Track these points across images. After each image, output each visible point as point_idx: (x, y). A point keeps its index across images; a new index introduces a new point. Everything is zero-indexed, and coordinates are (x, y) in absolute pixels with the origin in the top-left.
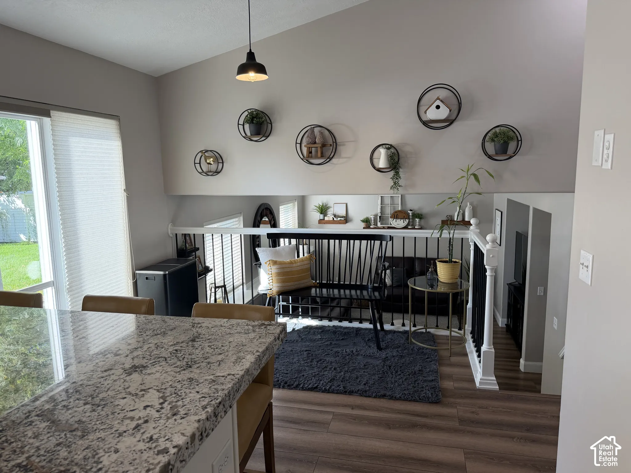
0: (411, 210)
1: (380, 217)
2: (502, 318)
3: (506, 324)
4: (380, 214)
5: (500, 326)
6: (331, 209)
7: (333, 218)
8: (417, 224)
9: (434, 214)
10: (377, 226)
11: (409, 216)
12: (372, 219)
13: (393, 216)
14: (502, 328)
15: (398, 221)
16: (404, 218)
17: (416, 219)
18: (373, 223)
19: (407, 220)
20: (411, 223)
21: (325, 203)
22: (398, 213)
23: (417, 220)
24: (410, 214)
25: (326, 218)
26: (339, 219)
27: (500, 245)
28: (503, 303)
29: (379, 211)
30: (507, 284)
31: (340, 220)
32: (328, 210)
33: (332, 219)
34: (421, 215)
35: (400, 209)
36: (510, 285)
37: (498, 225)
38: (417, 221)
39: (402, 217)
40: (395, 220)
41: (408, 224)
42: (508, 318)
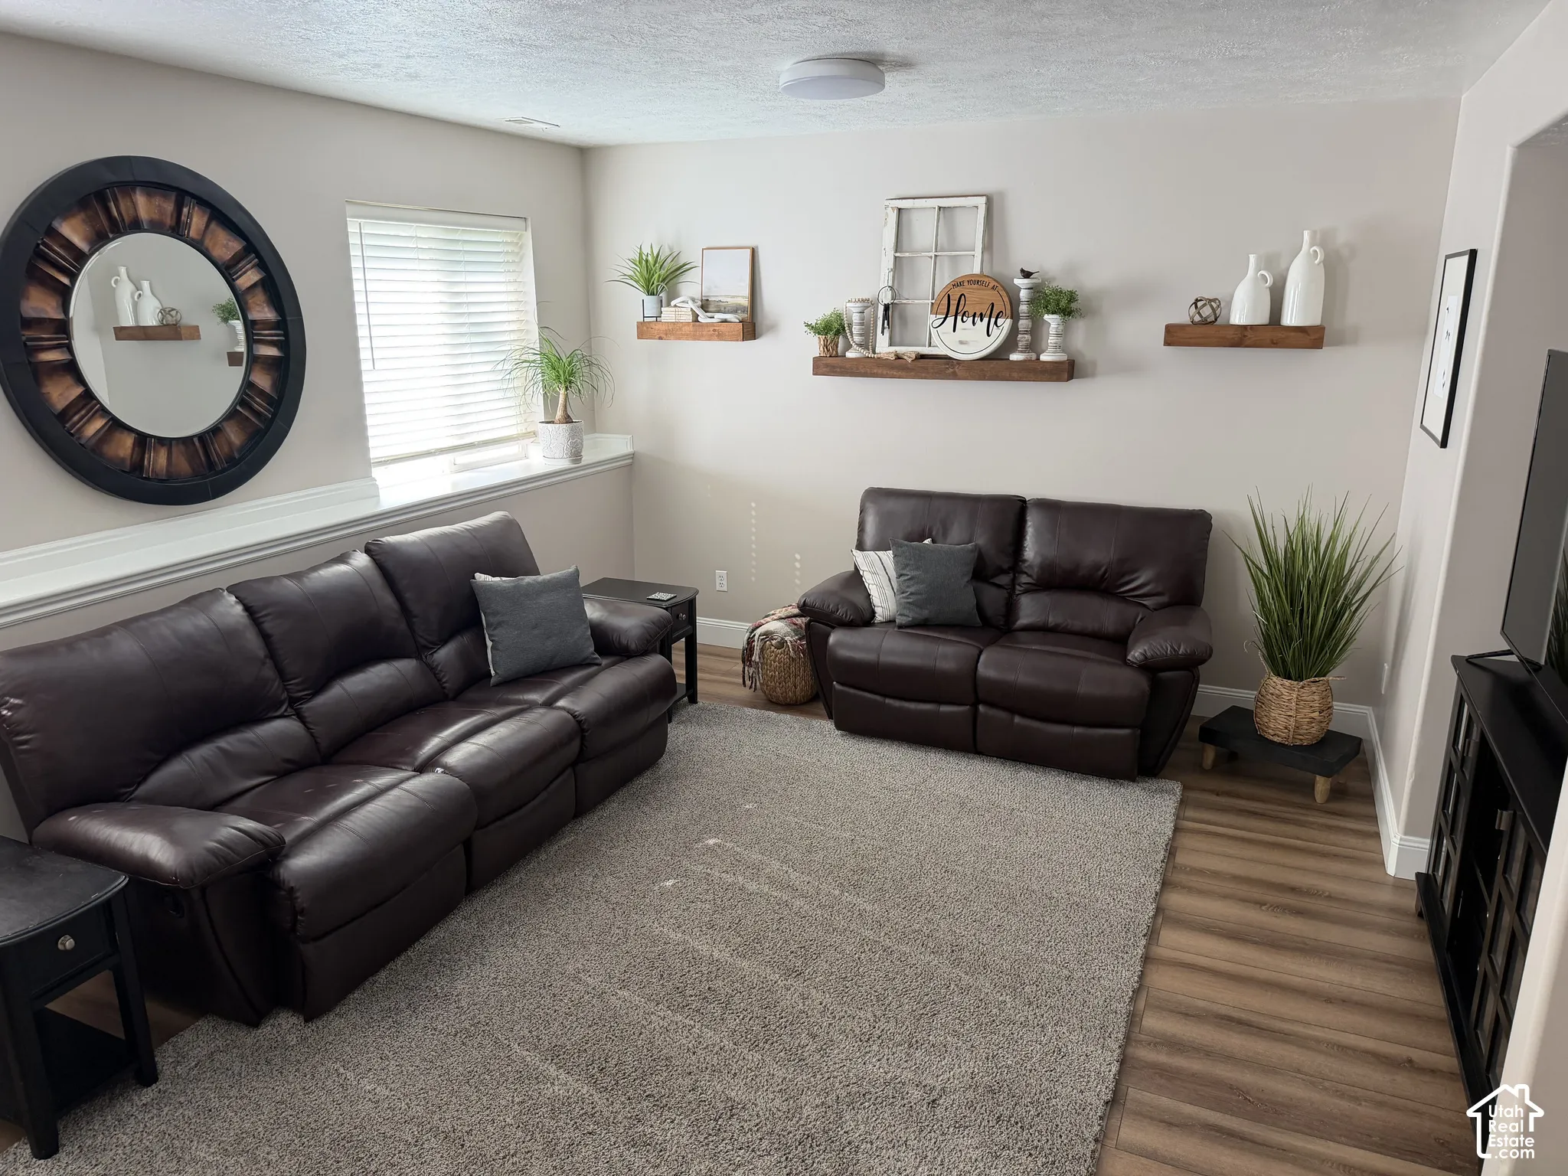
0: (1027, 275)
1: (887, 308)
2: (1406, 833)
3: (1418, 875)
4: (889, 293)
5: (1391, 870)
6: (692, 276)
7: (696, 317)
8: (1052, 340)
9: (1136, 295)
10: (874, 352)
11: (1014, 302)
12: (856, 318)
13: (945, 301)
14: (1399, 884)
15: (965, 326)
16: (992, 314)
17: (1046, 317)
18: (857, 339)
19: (1006, 324)
20: (1023, 339)
21: (671, 249)
22: (966, 290)
23: (1052, 320)
24: (1024, 295)
25: (668, 315)
26: (719, 316)
27: (1444, 444)
28: (1418, 759)
29: (885, 277)
30: (1455, 660)
31: (725, 321)
32: (682, 278)
33: (689, 318)
34: (1072, 297)
35: (977, 270)
36: (1469, 665)
37: (1448, 334)
38: (1053, 325)
39: (985, 308)
40: (950, 320)
41: (1010, 344)
42: (1438, 836)
